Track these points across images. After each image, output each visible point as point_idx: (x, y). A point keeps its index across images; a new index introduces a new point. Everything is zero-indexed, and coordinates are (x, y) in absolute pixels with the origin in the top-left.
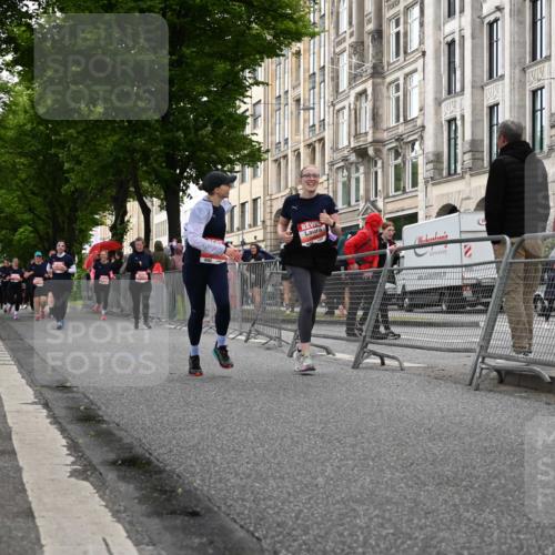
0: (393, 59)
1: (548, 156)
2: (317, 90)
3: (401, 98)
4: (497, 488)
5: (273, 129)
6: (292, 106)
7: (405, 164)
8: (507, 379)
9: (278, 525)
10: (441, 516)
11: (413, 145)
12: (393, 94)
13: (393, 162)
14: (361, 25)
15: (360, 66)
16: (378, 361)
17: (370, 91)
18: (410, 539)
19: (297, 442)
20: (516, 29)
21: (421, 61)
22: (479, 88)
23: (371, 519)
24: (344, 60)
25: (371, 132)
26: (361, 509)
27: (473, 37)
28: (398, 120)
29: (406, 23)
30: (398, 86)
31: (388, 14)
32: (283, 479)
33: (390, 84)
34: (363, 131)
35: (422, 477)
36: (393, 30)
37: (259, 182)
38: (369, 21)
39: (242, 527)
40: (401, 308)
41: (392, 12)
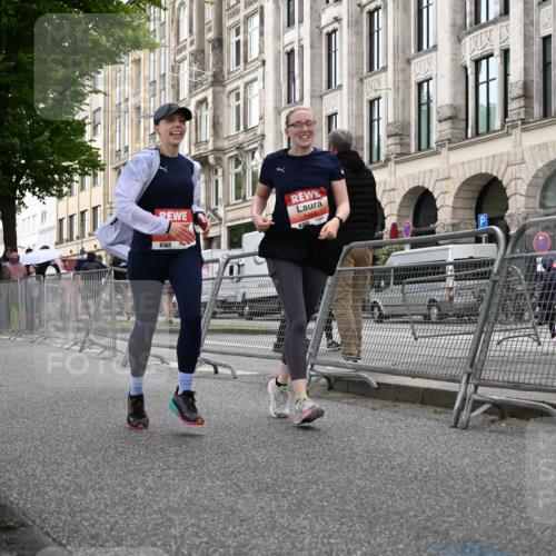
0: (233, 67)
1: (385, 165)
2: (157, 97)
3: (242, 107)
4: (314, 494)
5: (113, 136)
6: (132, 114)
7: (245, 172)
8: (337, 386)
9: (92, 537)
10: (256, 524)
11: (253, 153)
12: (233, 103)
13: (233, 171)
14: (201, 33)
15: (199, 74)
16: (212, 369)
17: (210, 100)
18: (223, 547)
19: (121, 453)
20: (354, 40)
21: (261, 70)
22: (318, 97)
23: (186, 529)
24: (185, 68)
25: (211, 140)
26: (176, 518)
27: (312, 47)
28: (238, 128)
29: (246, 32)
30: (238, 95)
31: (228, 23)
32: (102, 489)
33: (230, 92)
34: (204, 139)
35: (242, 485)
36: (234, 39)
37: (99, 190)
38: (210, 30)
39: (54, 540)
40: (241, 315)
41: (232, 21)
